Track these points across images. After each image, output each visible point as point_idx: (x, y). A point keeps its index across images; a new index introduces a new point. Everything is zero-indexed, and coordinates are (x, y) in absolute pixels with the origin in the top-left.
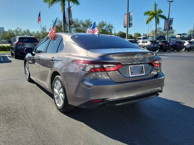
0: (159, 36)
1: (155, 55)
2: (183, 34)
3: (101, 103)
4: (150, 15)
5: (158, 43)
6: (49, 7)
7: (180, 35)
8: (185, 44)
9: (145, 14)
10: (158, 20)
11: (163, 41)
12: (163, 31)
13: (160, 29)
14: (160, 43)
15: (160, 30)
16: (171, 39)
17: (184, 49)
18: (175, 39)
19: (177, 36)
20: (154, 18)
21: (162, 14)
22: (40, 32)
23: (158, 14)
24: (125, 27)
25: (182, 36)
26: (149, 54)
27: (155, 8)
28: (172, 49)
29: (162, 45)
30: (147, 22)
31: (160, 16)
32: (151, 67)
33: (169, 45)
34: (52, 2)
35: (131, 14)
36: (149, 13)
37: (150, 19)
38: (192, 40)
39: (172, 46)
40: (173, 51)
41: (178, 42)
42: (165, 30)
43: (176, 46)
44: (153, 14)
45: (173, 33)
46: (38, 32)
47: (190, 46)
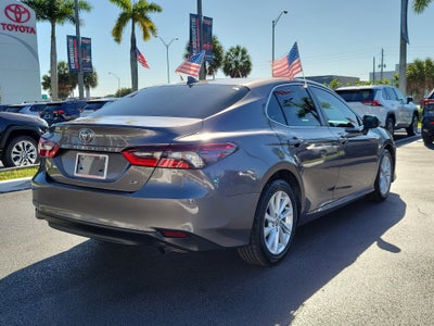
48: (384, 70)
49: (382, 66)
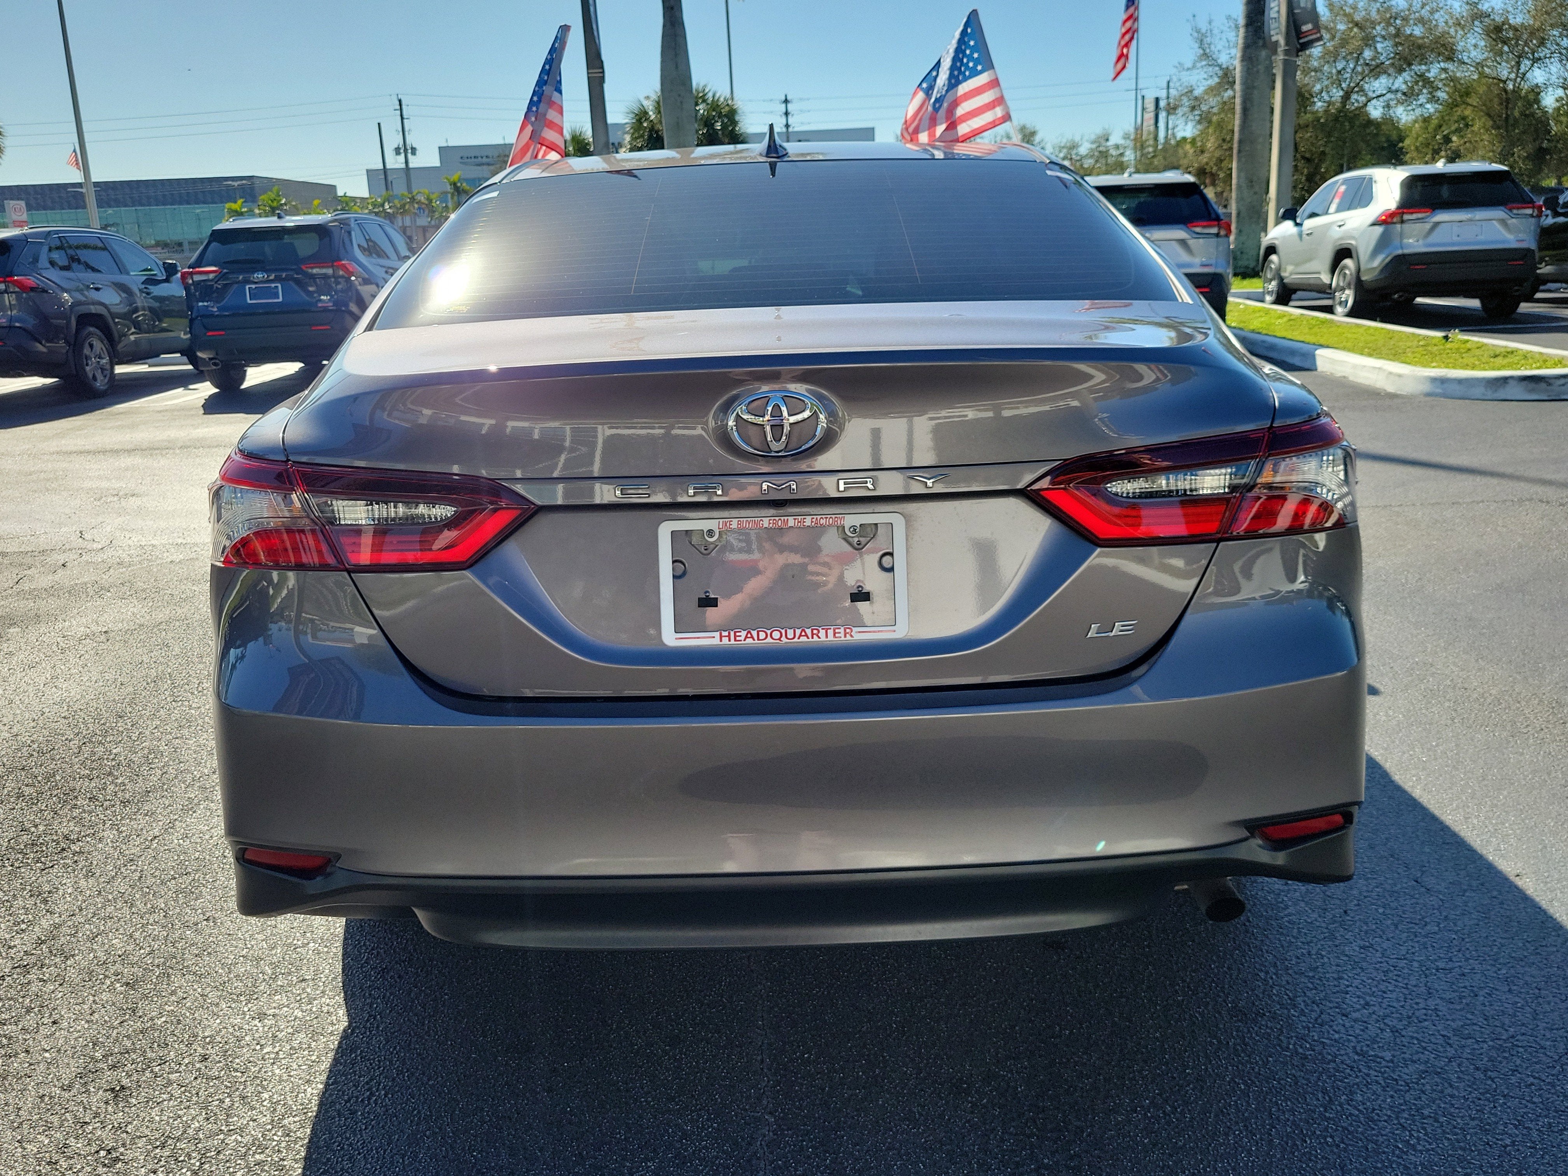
22: (1114, 140)
46: (1100, 140)
48: (414, 162)
49: (406, 150)
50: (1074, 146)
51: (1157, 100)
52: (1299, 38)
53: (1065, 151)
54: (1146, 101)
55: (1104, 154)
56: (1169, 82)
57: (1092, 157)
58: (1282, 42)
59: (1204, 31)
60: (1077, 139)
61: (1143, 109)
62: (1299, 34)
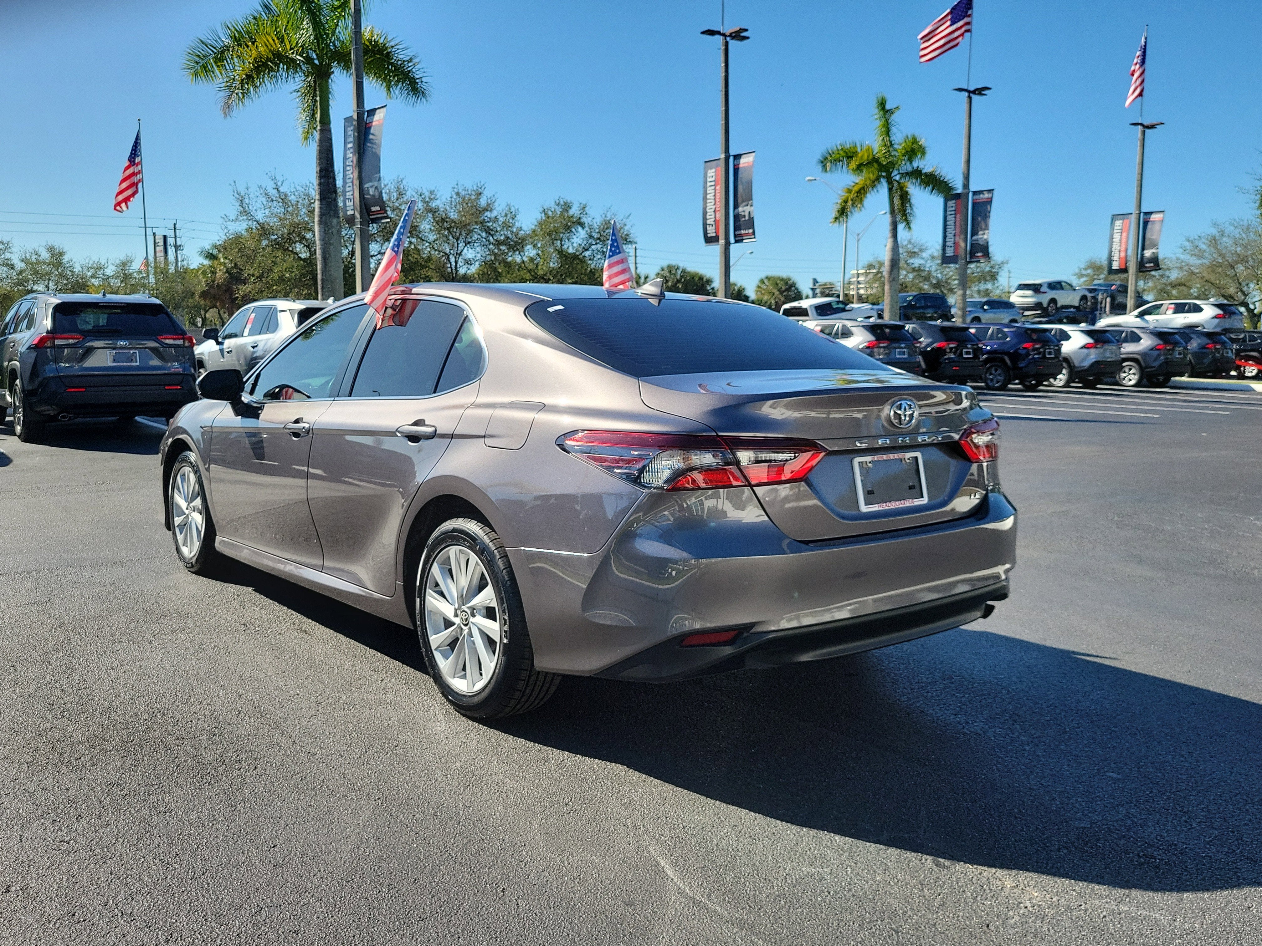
0: (910, 295)
1: (966, 403)
2: (1056, 286)
3: (728, 650)
4: (859, 168)
5: (914, 337)
6: (227, 108)
7: (1036, 288)
8: (1067, 348)
9: (823, 162)
10: (905, 197)
11: (943, 329)
12: (932, 266)
13: (913, 254)
14: (924, 341)
15: (916, 262)
16: (985, 317)
17: (1062, 378)
18: (1005, 317)
19: (1017, 298)
20: (883, 189)
21: (926, 165)
22: (136, 265)
23: (907, 167)
24: (709, 240)
25: (1045, 299)
26: (940, 396)
27: (887, 130)
28: (995, 376)
29: (939, 352)
30: (843, 212)
31: (917, 174)
32: (954, 464)
33: (977, 351)
34: (249, 77)
35: (744, 161)
36: (849, 155)
37: (861, 193)
38: (1102, 323)
39: (995, 357)
40: (1003, 388)
41: (1027, 334)
42: (946, 260)
43: (1016, 356)
44: (874, 161)
45: (993, 277)
46: (124, 264)
47: (1093, 356)
50: (100, 268)
51: (165, 238)
52: (369, 215)
53: (92, 270)
54: (157, 237)
55: (126, 277)
56: (175, 225)
57: (117, 278)
58: (358, 215)
59: (243, 194)
60: (103, 261)
61: (155, 243)
62: (369, 212)
